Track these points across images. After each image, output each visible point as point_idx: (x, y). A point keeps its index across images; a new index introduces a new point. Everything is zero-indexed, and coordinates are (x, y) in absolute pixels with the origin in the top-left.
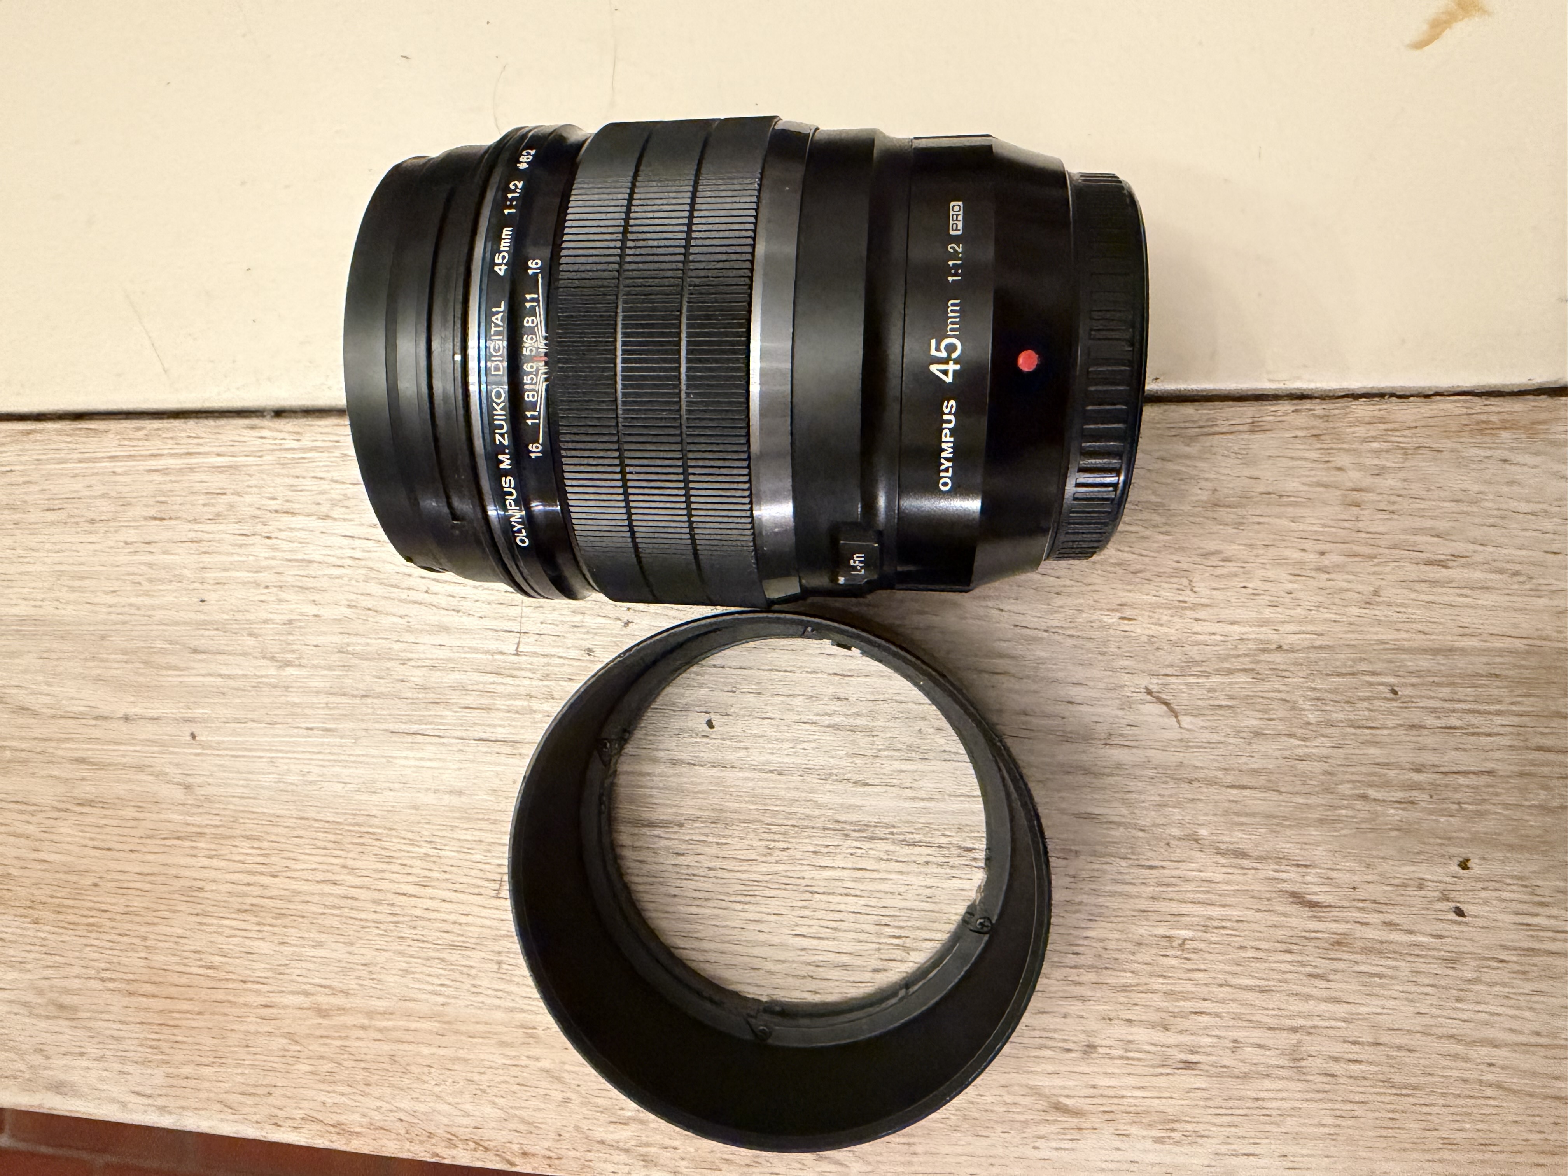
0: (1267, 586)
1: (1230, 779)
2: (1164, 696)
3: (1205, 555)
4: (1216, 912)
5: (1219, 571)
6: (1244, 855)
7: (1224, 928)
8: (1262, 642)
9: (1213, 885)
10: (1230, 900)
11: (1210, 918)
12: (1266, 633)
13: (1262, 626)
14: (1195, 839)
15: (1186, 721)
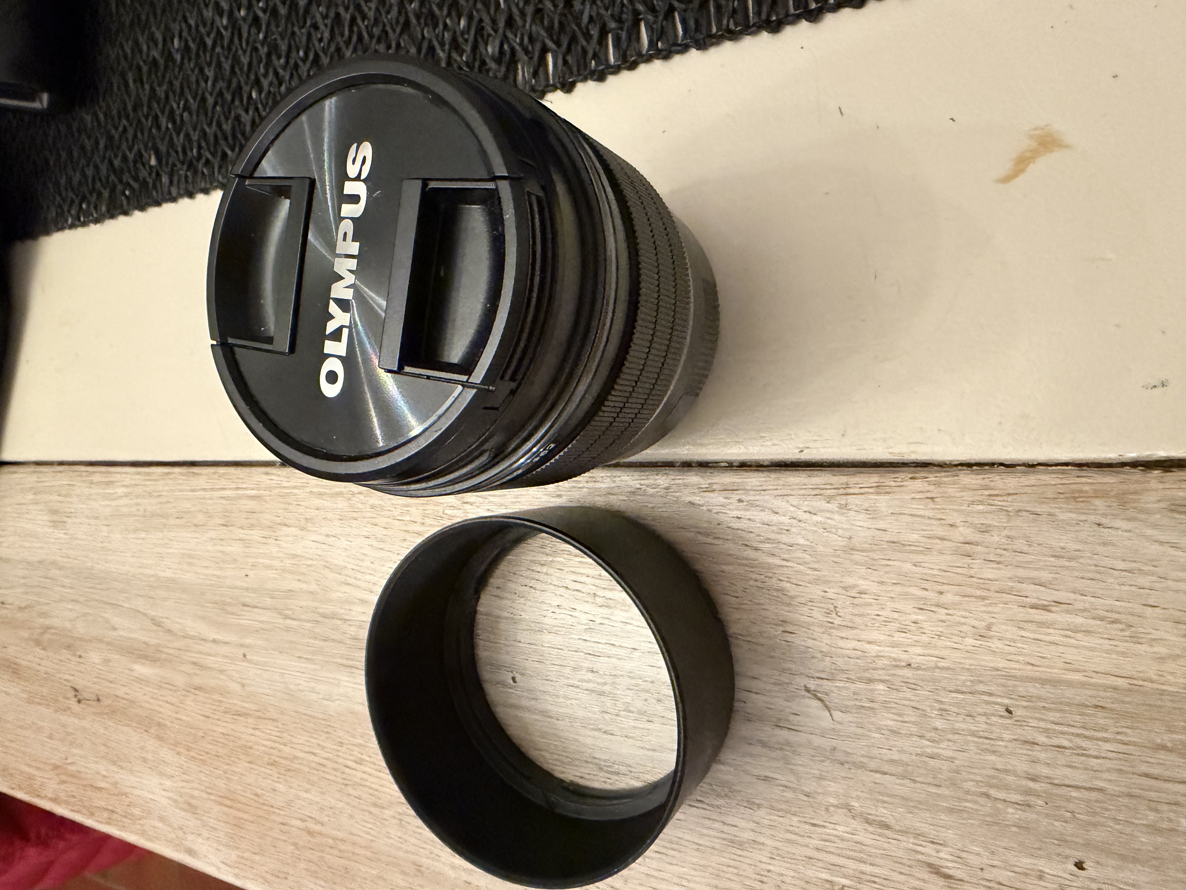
0: (896, 615)
1: (873, 765)
2: (819, 695)
3: (845, 588)
4: (868, 869)
5: (856, 601)
6: (887, 827)
7: (874, 882)
8: (895, 660)
9: (864, 847)
10: (879, 861)
11: (863, 873)
12: (896, 653)
13: (893, 647)
14: (849, 808)
15: (837, 715)
